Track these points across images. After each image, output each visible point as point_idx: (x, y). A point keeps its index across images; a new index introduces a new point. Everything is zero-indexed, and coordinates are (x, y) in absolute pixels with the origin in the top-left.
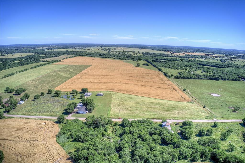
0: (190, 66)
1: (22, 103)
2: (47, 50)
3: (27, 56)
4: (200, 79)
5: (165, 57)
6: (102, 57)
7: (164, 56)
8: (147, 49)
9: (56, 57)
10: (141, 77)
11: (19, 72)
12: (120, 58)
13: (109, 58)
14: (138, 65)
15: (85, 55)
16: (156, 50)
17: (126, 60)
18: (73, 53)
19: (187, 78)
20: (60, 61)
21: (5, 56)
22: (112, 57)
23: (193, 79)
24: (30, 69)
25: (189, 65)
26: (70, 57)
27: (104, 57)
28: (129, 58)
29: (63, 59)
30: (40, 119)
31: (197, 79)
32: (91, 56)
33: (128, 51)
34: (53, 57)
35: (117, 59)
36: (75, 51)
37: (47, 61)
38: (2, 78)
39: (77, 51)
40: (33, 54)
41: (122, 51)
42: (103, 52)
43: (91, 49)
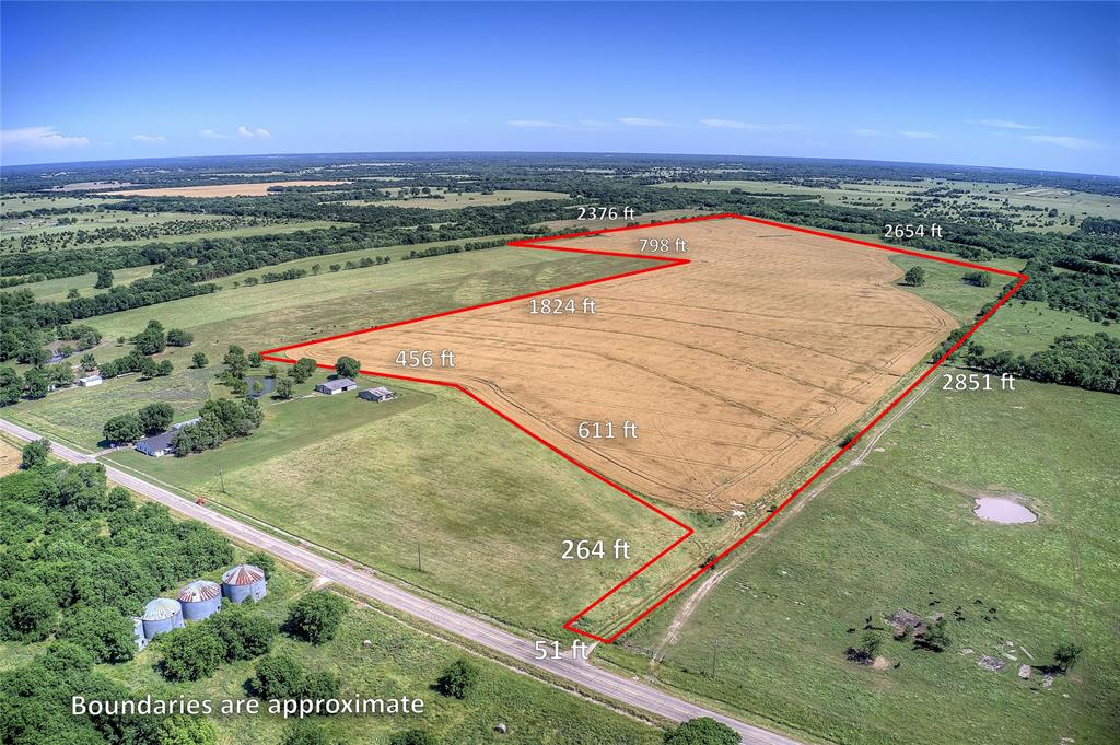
1: (88, 384)
6: (829, 228)
10: (792, 337)
11: (333, 269)
14: (913, 279)
21: (442, 198)
23: (1084, 387)
24: (403, 259)
33: (1029, 208)
36: (769, 195)
37: (540, 231)
38: (232, 286)
39: (782, 195)
41: (993, 207)
42: (893, 205)
43: (872, 188)
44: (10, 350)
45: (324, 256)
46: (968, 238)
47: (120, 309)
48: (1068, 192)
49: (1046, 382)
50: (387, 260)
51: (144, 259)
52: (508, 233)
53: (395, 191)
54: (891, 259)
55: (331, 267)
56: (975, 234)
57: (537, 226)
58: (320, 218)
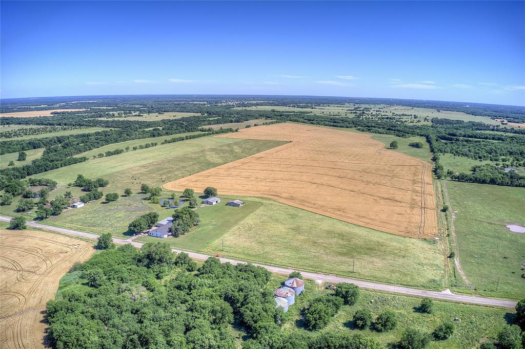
0: (521, 154)
1: (78, 207)
2: (234, 109)
3: (183, 118)
4: (516, 186)
5: (479, 130)
6: (333, 126)
7: (476, 129)
8: (455, 112)
9: (238, 122)
10: (374, 171)
11: (135, 149)
12: (369, 130)
13: (347, 127)
14: (393, 146)
15: (302, 120)
16: (473, 114)
17: (380, 133)
18: (281, 116)
19: (484, 182)
20: (236, 131)
21: (142, 116)
22: (355, 127)
23: (498, 184)
24: (162, 144)
25: (519, 152)
26: (263, 124)
27: (337, 127)
28: (392, 130)
29: (246, 127)
30: (78, 238)
31: (507, 185)
32: (312, 123)
33: (403, 115)
34: (231, 122)
35: (363, 131)
36: (289, 112)
37: (209, 130)
38: (93, 158)
39: (294, 112)
40: (199, 114)
41: (390, 115)
42: (346, 115)
43: (327, 108)
44: (16, 191)
45: (117, 144)
46: (394, 128)
47: (46, 170)
48: (411, 108)
49: (483, 183)
50: (156, 144)
51: (30, 147)
52: (194, 131)
53: (116, 113)
54: (372, 138)
55: (134, 148)
56: (395, 127)
57: (200, 128)
58: (95, 126)
